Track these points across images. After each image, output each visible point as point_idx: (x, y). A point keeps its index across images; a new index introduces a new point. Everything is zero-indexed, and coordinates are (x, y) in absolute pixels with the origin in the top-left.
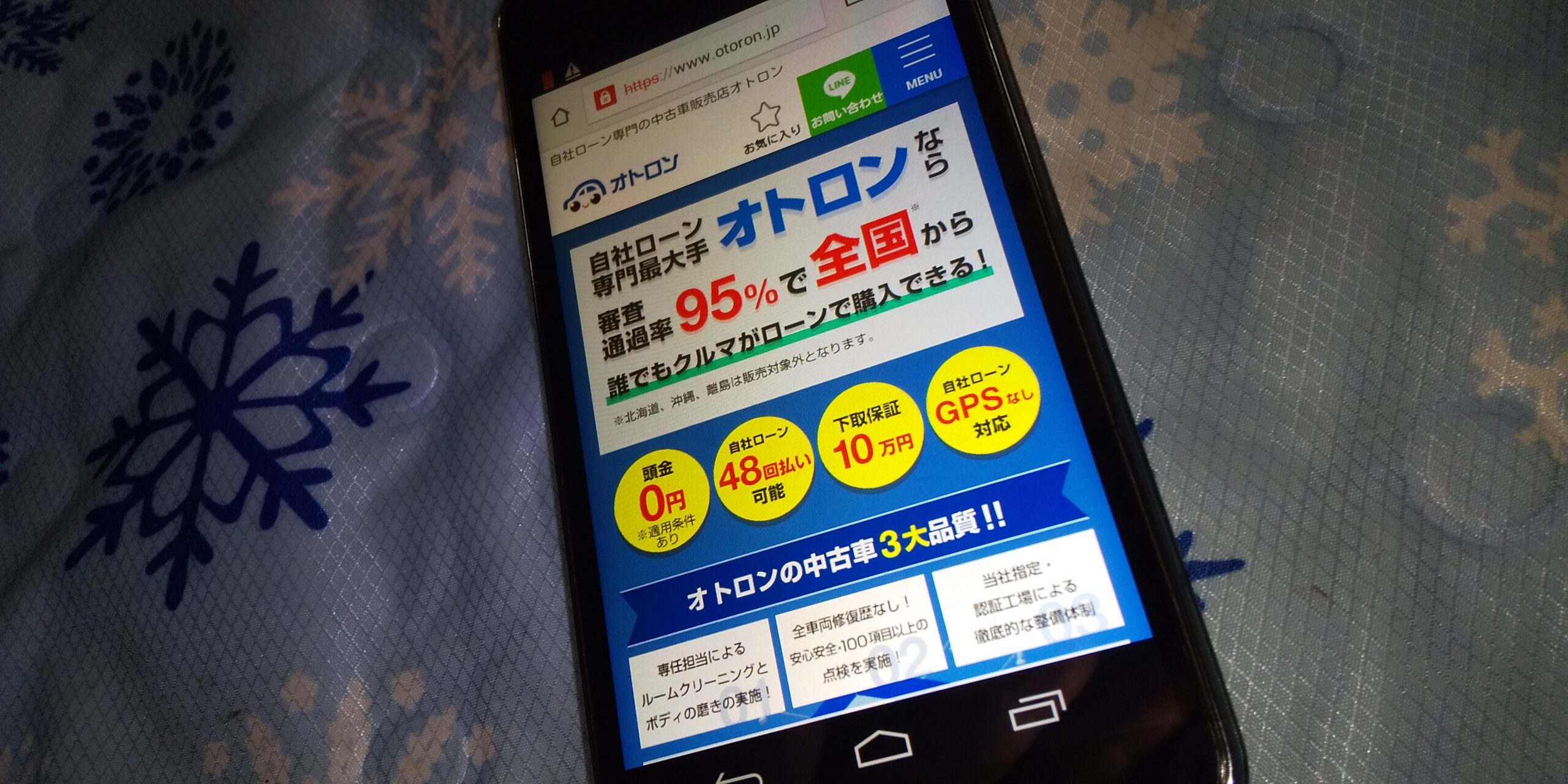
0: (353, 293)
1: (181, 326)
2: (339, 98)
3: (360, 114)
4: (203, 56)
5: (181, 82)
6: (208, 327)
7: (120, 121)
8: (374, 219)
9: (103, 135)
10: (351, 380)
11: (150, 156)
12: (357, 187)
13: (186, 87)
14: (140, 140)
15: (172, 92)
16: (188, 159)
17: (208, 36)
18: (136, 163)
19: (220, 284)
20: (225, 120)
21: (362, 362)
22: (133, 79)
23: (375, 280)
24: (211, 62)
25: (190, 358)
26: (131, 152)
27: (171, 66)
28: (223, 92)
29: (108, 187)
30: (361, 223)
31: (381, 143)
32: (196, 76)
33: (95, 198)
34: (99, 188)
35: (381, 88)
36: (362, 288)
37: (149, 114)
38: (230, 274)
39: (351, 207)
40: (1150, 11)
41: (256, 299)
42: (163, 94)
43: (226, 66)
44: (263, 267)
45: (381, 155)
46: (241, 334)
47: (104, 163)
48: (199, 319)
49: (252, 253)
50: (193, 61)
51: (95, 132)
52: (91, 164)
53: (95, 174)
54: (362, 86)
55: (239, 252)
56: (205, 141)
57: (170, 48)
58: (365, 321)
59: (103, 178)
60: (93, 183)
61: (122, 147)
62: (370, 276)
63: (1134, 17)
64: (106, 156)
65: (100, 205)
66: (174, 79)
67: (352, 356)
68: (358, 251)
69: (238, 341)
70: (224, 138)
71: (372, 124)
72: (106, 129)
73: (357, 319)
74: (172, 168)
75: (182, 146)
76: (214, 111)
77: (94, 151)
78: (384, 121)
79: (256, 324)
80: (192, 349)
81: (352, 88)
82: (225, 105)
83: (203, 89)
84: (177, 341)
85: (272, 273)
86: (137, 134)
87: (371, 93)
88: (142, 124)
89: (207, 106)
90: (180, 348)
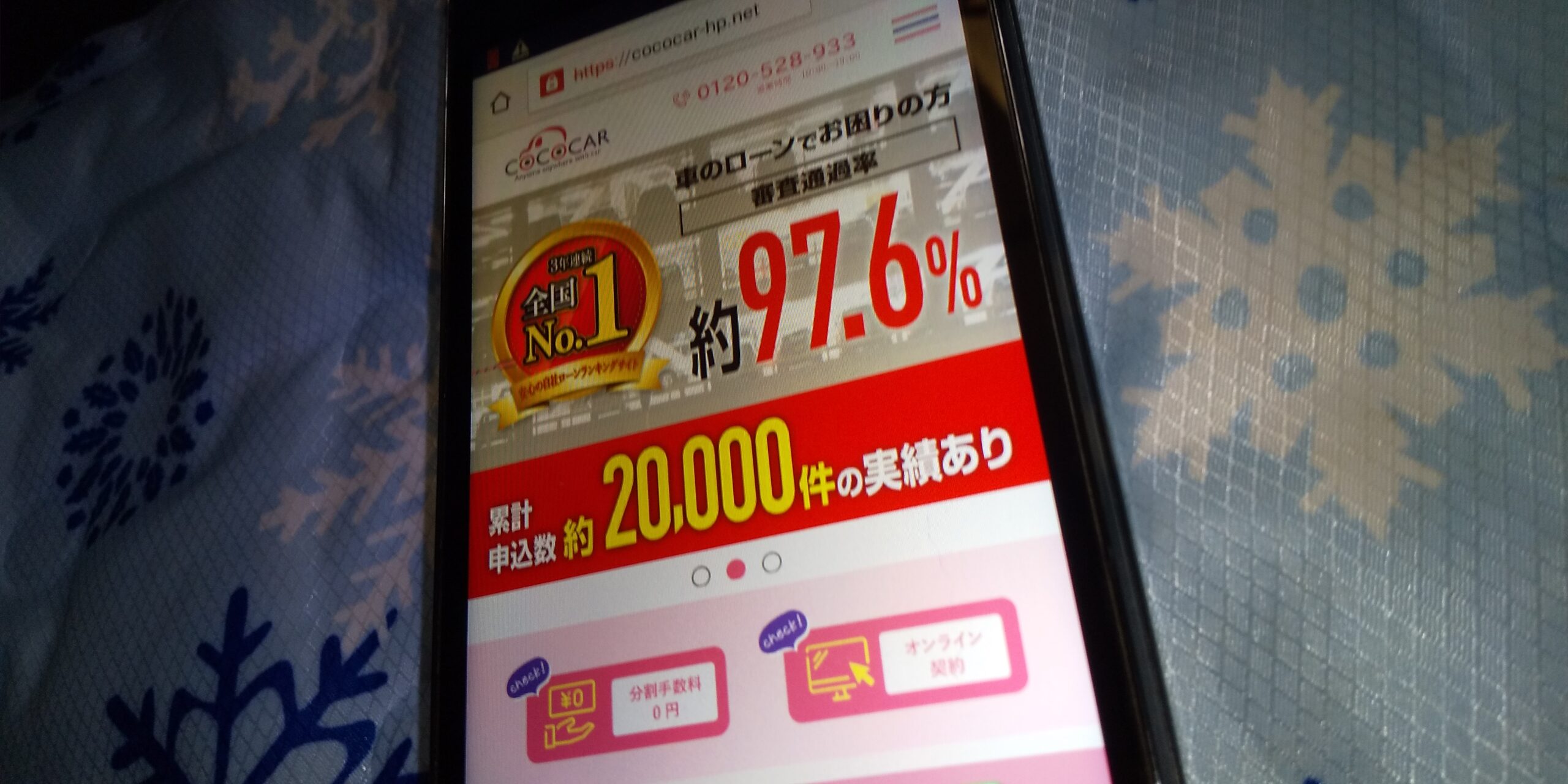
0: (371, 643)
1: (162, 711)
2: (338, 371)
3: (364, 390)
4: (178, 333)
5: (160, 363)
6: (196, 714)
7: (91, 417)
8: (390, 533)
9: (74, 436)
10: (379, 768)
11: (130, 464)
12: (363, 491)
13: (165, 372)
14: (115, 442)
15: (150, 377)
16: (169, 465)
17: (180, 307)
18: (115, 475)
19: (205, 652)
20: (205, 412)
21: (390, 742)
22: (105, 364)
23: (399, 623)
24: (186, 339)
25: (177, 757)
26: (108, 458)
27: (148, 346)
28: (199, 379)
29: (86, 505)
30: (372, 540)
31: (389, 429)
32: (174, 356)
33: (74, 521)
34: (76, 507)
35: (385, 355)
36: (383, 635)
37: (123, 405)
38: (216, 637)
39: (356, 519)
40: (1421, 144)
41: (250, 670)
42: (138, 379)
43: (201, 345)
44: (254, 621)
45: (389, 445)
46: (237, 721)
47: (78, 474)
48: (184, 702)
49: (239, 601)
50: (170, 339)
51: (65, 436)
52: (64, 476)
53: (71, 487)
54: (362, 353)
55: (224, 604)
56: (183, 441)
57: (147, 325)
58: (390, 682)
59: (78, 495)
60: (70, 500)
61: (95, 450)
62: (392, 617)
63: (1400, 160)
64: (80, 464)
65: (80, 531)
66: (152, 361)
67: (377, 730)
68: (372, 582)
69: (234, 733)
70: (206, 436)
71: (379, 403)
72: (77, 430)
73: (379, 679)
74: (152, 479)
75: (161, 448)
76: (191, 404)
77: (67, 459)
78: (390, 397)
79: (254, 707)
80: (178, 744)
81: (351, 358)
82: (203, 395)
83: (180, 370)
84: (160, 732)
85: (266, 627)
86: (112, 433)
87: (373, 362)
88: (116, 420)
89: (183, 397)
90: (164, 744)
